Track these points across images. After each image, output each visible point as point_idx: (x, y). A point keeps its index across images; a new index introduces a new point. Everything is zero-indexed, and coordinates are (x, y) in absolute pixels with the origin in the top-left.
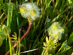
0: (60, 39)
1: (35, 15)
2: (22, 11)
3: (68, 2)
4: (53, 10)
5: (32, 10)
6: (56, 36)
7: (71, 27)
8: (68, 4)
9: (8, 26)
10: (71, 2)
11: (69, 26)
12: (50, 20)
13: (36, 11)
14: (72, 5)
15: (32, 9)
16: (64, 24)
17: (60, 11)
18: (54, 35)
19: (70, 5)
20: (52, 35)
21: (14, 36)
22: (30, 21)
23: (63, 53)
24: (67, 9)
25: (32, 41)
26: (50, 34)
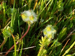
0: (53, 38)
1: (33, 20)
2: (23, 17)
3: (58, 7)
4: (46, 13)
5: (31, 17)
6: (50, 36)
7: (60, 26)
8: (58, 8)
9: (11, 27)
10: (60, 7)
11: (58, 25)
12: (43, 20)
13: (34, 17)
14: (61, 9)
15: (31, 15)
16: (55, 24)
17: (52, 13)
18: (48, 35)
19: (59, 9)
20: (46, 35)
21: (17, 36)
22: (29, 24)
23: (54, 48)
24: (57, 12)
25: (30, 37)
26: (45, 34)
